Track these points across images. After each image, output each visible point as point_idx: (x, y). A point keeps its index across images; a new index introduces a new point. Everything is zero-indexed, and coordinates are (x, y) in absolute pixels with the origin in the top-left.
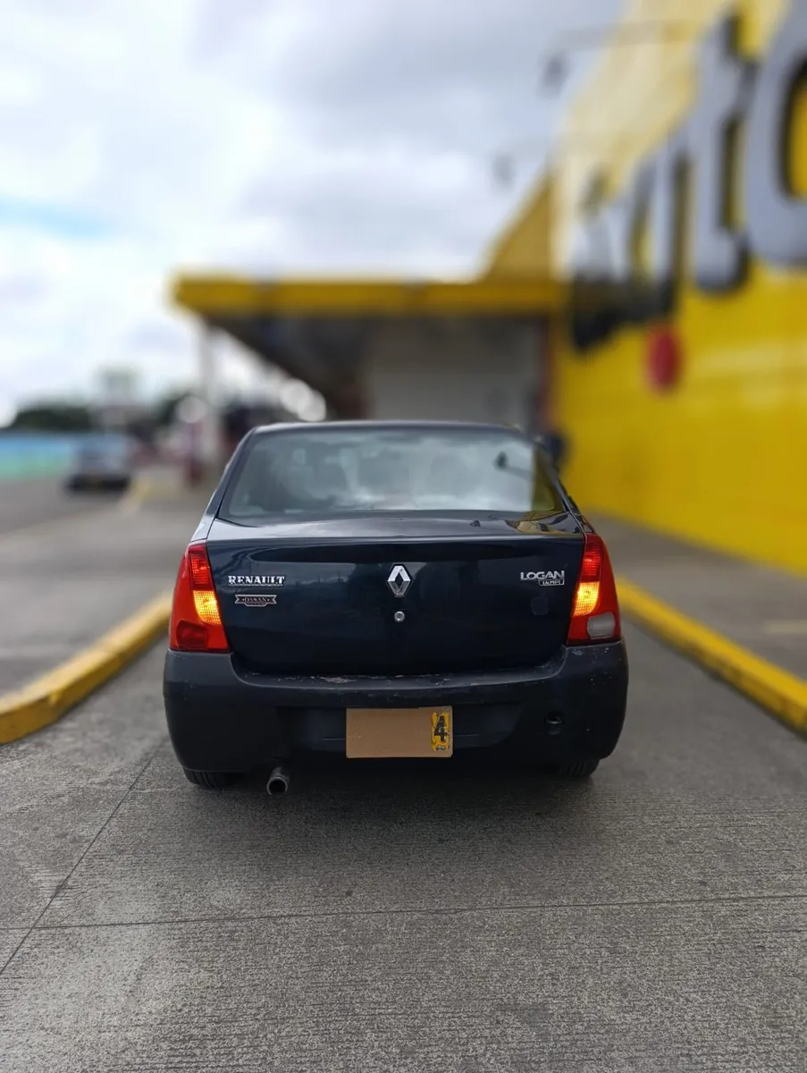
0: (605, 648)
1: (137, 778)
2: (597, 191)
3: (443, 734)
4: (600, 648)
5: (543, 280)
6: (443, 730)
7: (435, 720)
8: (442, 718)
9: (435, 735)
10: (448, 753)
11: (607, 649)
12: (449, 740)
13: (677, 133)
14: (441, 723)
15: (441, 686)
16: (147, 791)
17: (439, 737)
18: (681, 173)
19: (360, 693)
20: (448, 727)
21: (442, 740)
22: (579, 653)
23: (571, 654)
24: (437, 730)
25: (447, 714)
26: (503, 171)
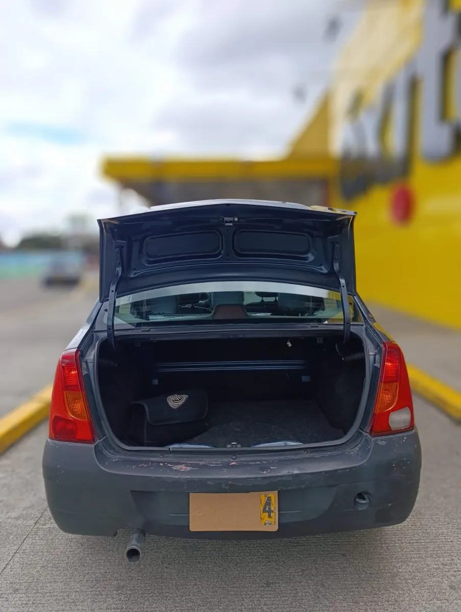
0: (403, 437)
1: (42, 513)
2: (357, 103)
3: (270, 512)
4: (399, 437)
5: (324, 157)
6: (269, 509)
7: (264, 500)
8: (269, 499)
9: (263, 512)
10: (275, 528)
11: (405, 438)
12: (275, 516)
13: (410, 63)
14: (268, 503)
15: (269, 475)
16: (48, 526)
17: (267, 514)
18: (413, 86)
19: (200, 480)
20: (274, 506)
21: (270, 516)
22: (384, 443)
23: (376, 444)
24: (265, 508)
25: (274, 495)
26: (299, 94)
